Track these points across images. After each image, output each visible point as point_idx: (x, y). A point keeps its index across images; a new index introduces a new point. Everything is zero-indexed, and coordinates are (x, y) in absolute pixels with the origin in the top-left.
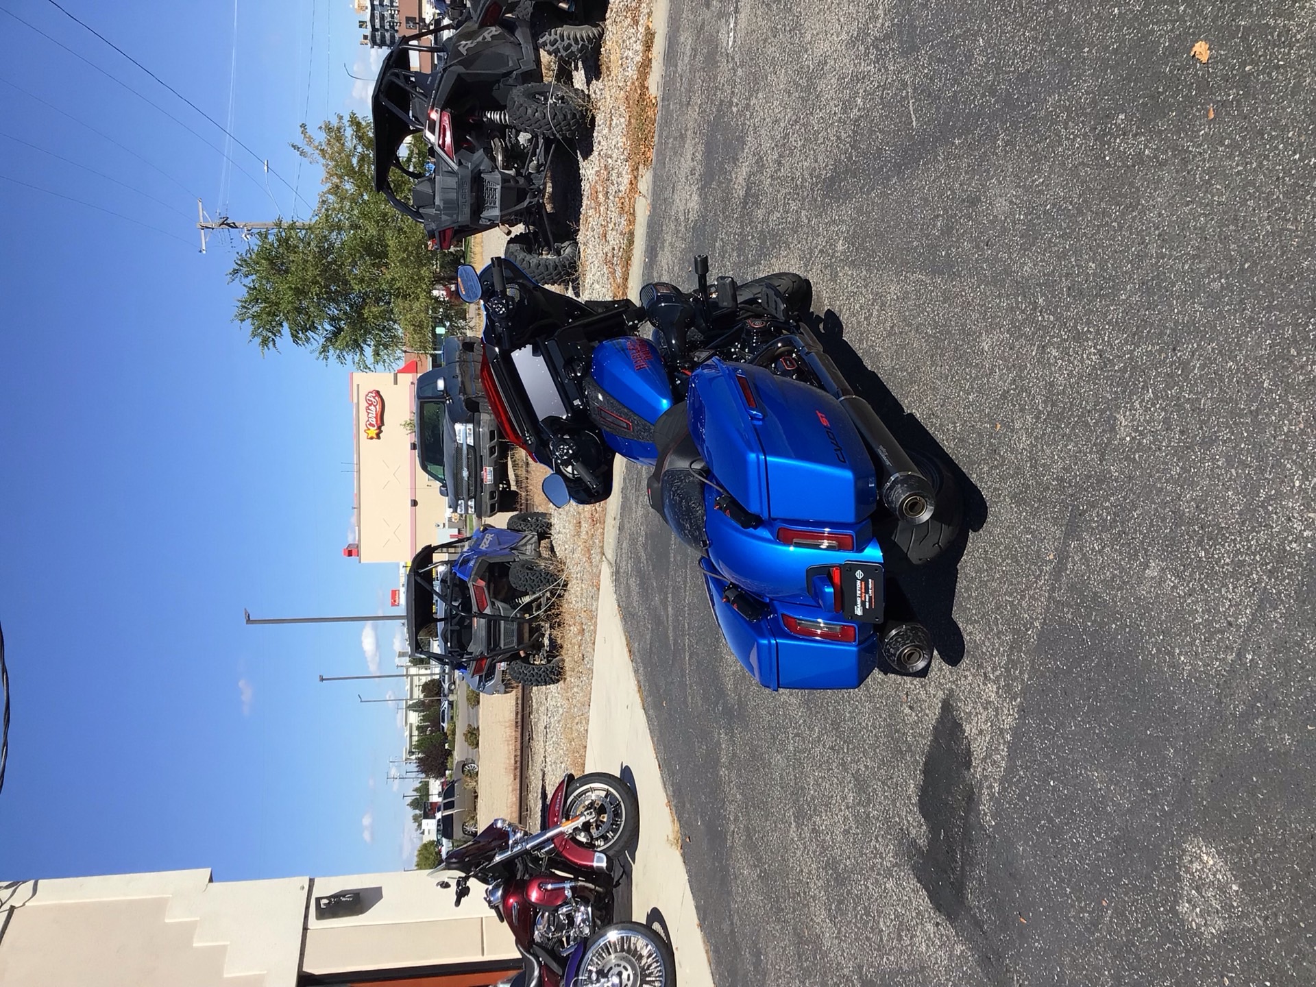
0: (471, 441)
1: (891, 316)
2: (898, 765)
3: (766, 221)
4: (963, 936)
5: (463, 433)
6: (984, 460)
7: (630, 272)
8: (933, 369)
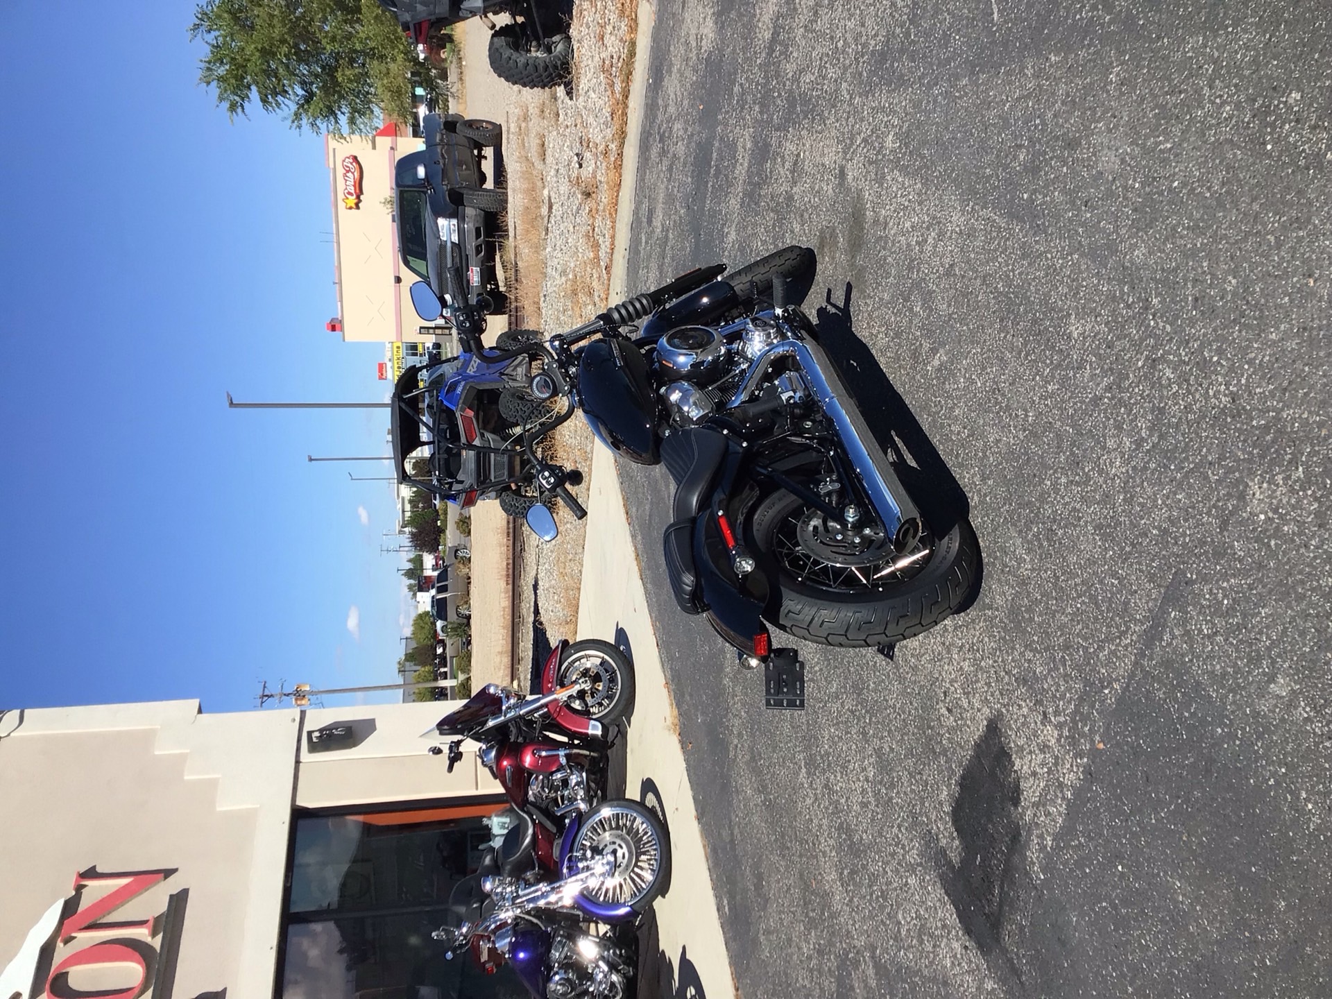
0: (455, 238)
1: (951, 251)
2: (929, 765)
3: (796, 80)
4: (996, 973)
5: (447, 228)
6: (1062, 468)
7: (631, 89)
8: (1002, 335)
